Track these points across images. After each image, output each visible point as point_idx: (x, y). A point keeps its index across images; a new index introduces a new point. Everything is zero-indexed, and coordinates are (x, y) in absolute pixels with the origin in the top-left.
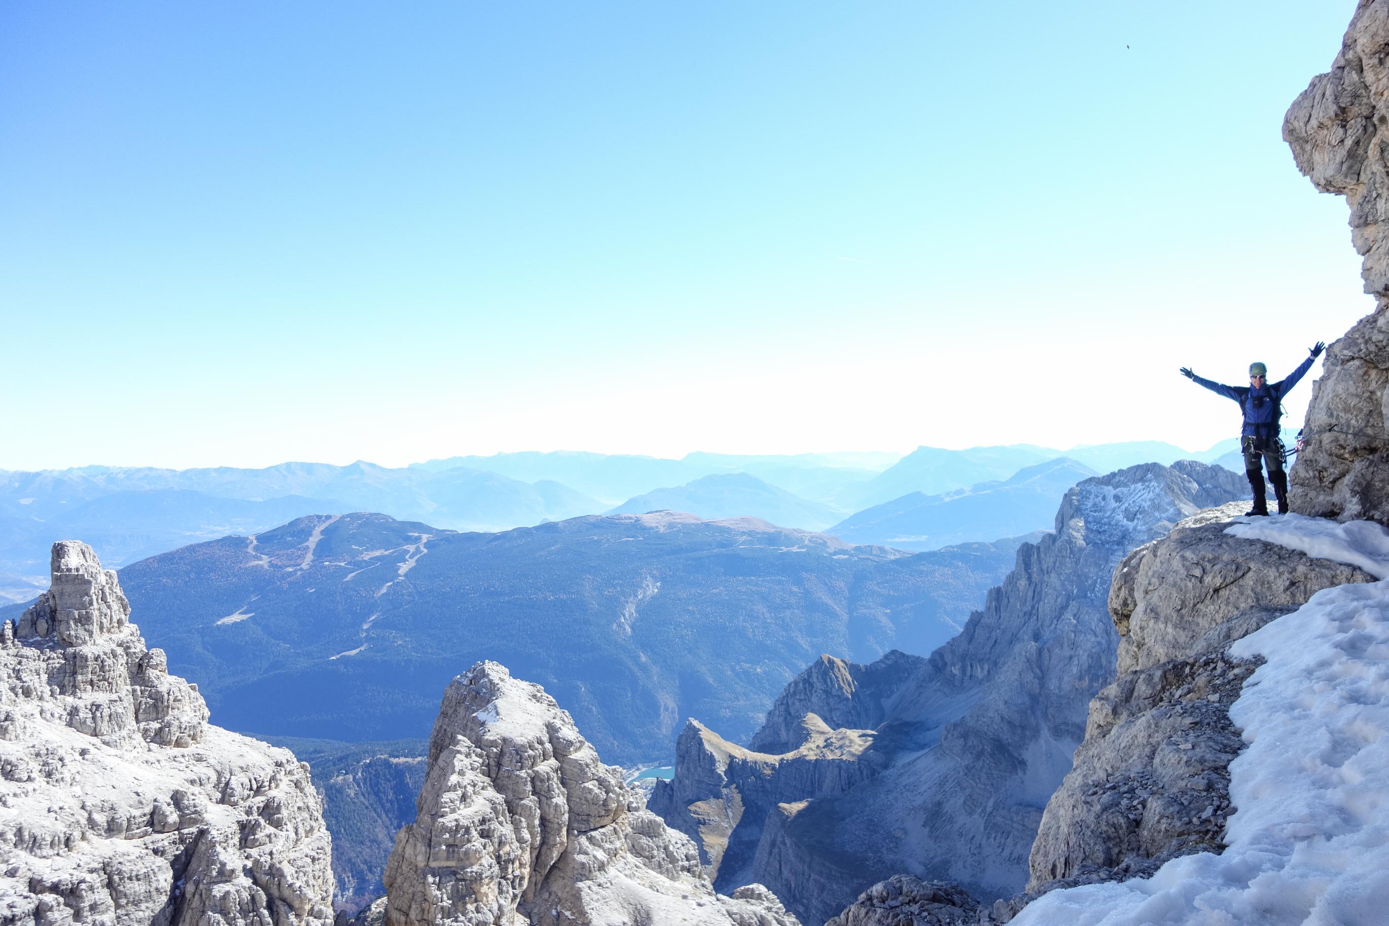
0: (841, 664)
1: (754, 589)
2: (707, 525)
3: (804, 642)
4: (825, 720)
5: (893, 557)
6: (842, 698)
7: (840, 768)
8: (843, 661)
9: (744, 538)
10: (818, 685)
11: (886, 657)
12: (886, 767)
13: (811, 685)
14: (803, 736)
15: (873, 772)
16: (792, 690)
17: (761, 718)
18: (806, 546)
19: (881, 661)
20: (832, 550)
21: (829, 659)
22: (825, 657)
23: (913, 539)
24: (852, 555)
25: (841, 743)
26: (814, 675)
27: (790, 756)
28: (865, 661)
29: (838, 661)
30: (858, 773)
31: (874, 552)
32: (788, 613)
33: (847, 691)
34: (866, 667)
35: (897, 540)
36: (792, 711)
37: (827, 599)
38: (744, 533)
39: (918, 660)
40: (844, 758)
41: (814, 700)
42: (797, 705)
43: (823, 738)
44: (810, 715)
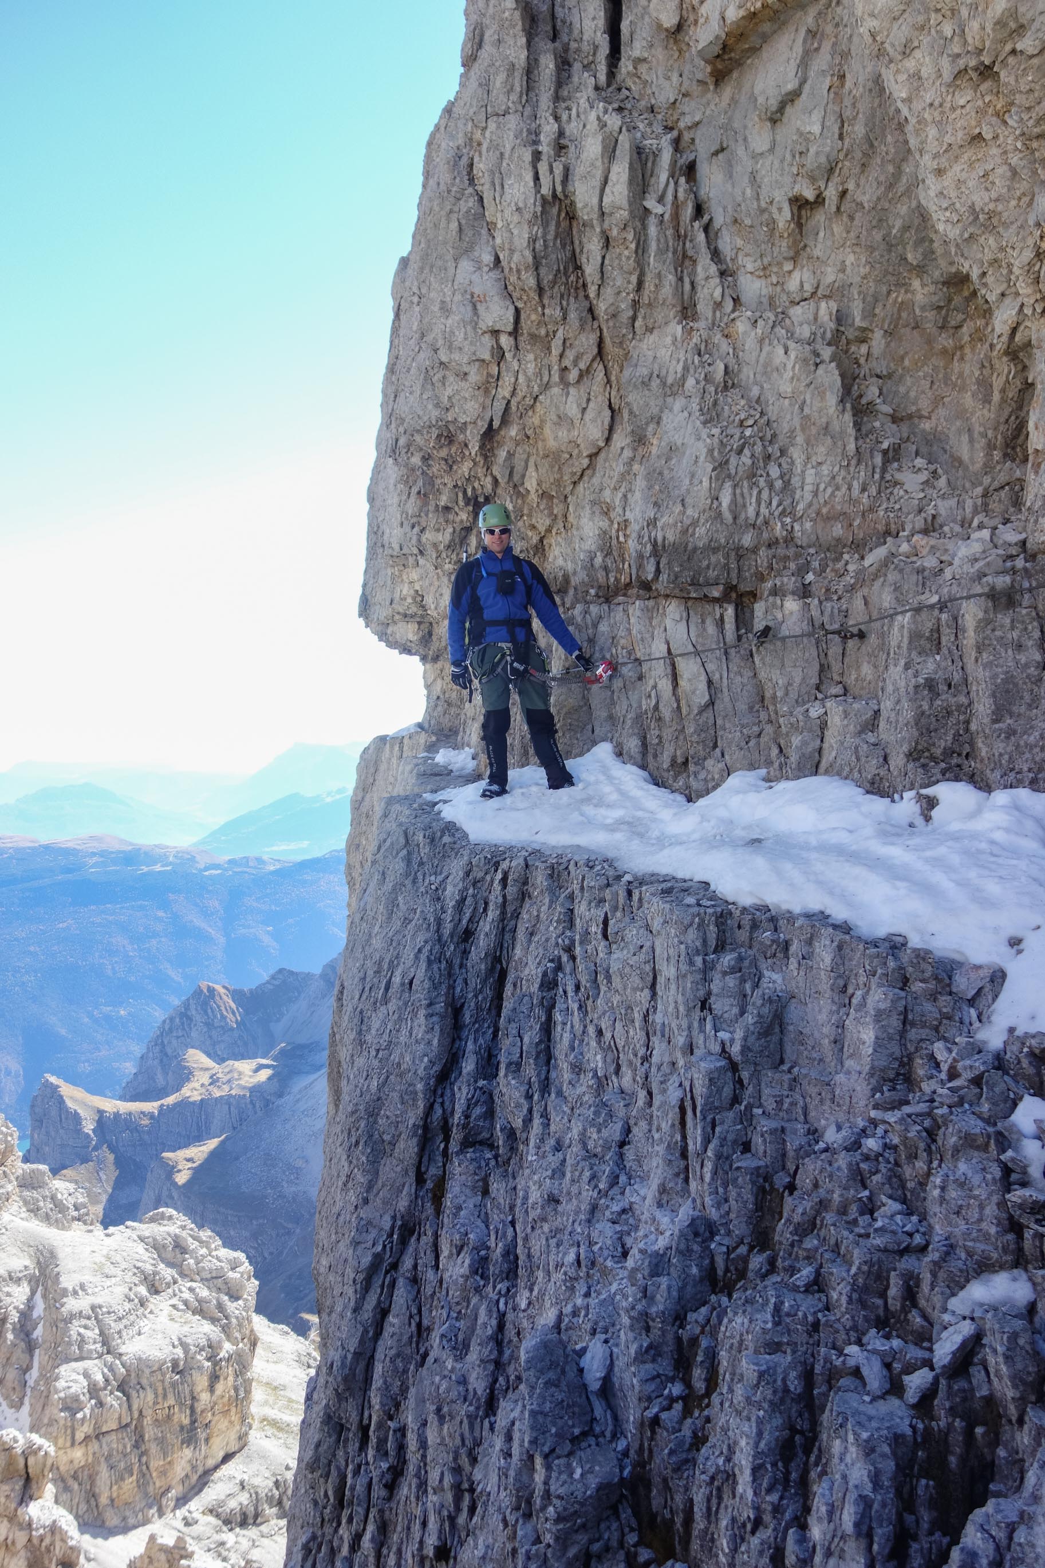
0: (222, 991)
1: (111, 918)
2: (47, 848)
3: (174, 974)
4: (209, 1055)
5: (272, 868)
6: (226, 1029)
7: (229, 1105)
8: (224, 987)
9: (95, 859)
10: (198, 1018)
11: (273, 977)
12: (280, 1095)
13: (190, 1019)
14: (185, 1075)
15: (267, 1103)
16: (167, 1027)
17: (130, 1068)
18: (171, 864)
19: (268, 982)
20: (202, 865)
21: (209, 987)
22: (204, 985)
23: (292, 846)
24: (226, 870)
25: (229, 1076)
26: (193, 1007)
27: (171, 1100)
28: (248, 985)
29: (218, 988)
30: (250, 1106)
31: (251, 864)
32: (154, 942)
33: (232, 1021)
34: (251, 991)
35: (275, 848)
36: (169, 1051)
37: (199, 922)
38: (94, 854)
39: (308, 976)
40: (233, 1092)
41: (194, 1034)
42: (174, 1042)
43: (207, 1075)
44: (191, 1051)
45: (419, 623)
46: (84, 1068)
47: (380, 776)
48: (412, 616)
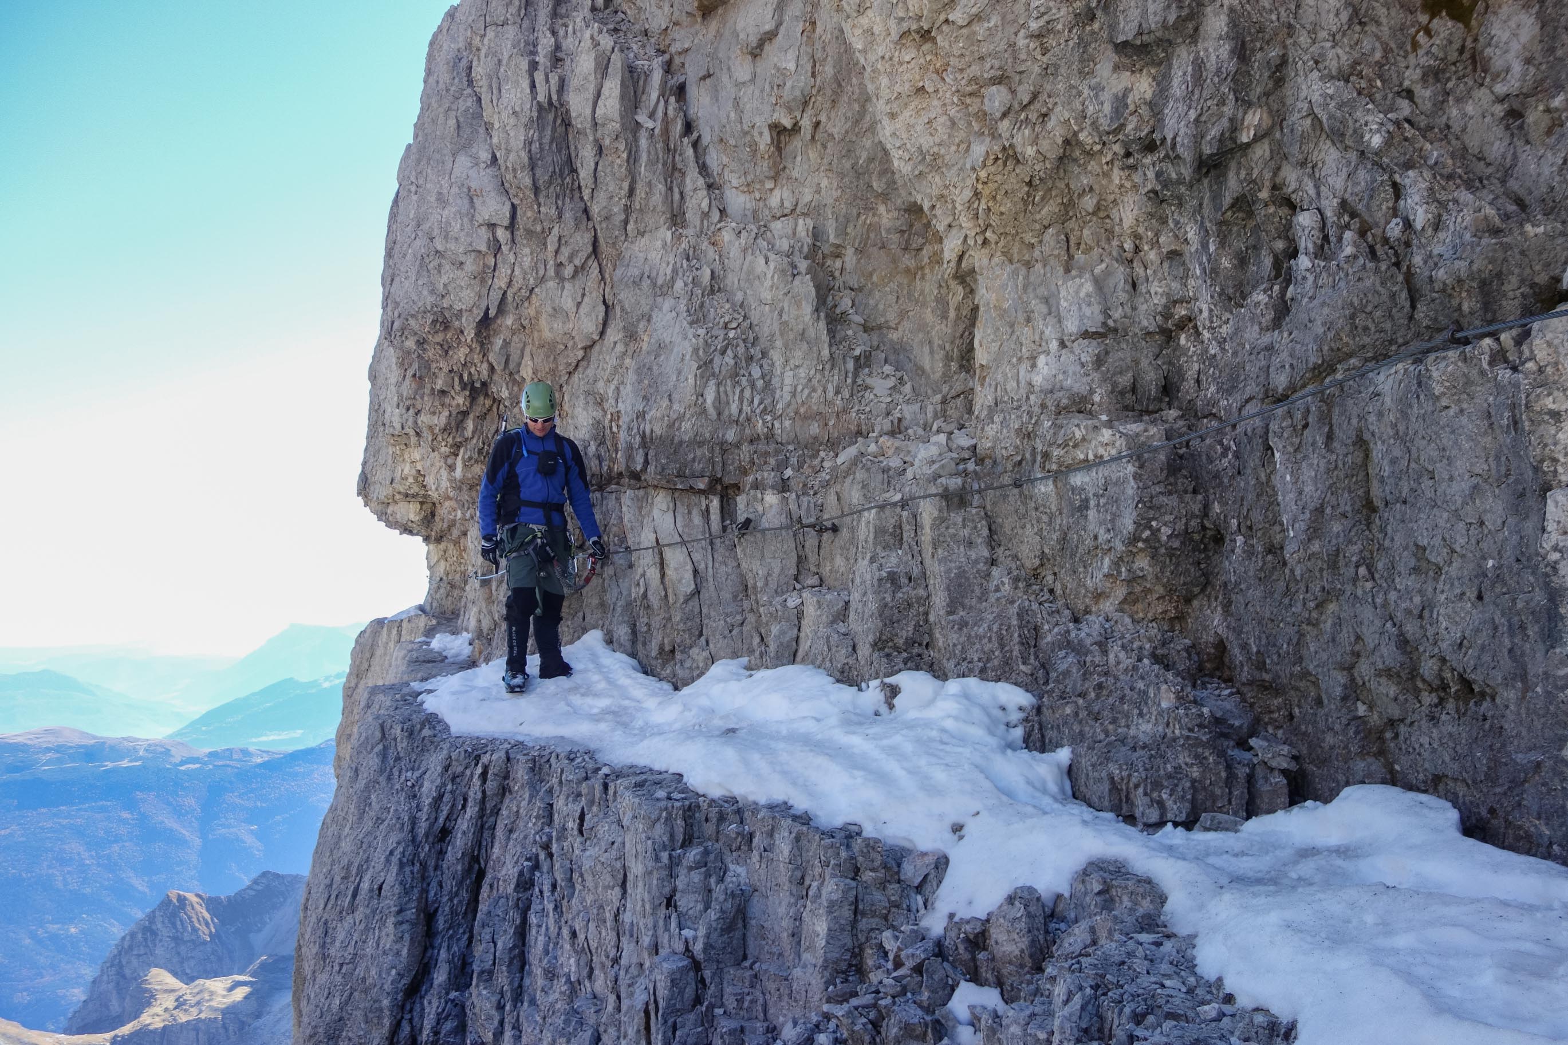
0: (194, 899)
1: (65, 822)
3: (140, 884)
4: (175, 974)
5: (259, 760)
6: (197, 943)
7: (197, 1030)
8: (198, 896)
9: (49, 755)
10: (165, 932)
11: (255, 882)
12: (258, 1016)
13: (154, 934)
14: (145, 999)
15: (242, 1025)
16: (126, 944)
17: (78, 994)
18: (141, 758)
19: (249, 888)
20: (177, 760)
21: (179, 896)
22: (173, 894)
23: (284, 736)
24: (205, 764)
25: (198, 998)
26: (159, 920)
27: (126, 1030)
28: (225, 891)
29: (192, 897)
30: (222, 1031)
31: (235, 756)
32: (116, 848)
33: (204, 933)
34: (229, 898)
35: (264, 739)
36: (127, 972)
37: (171, 823)
38: (48, 750)
39: (296, 879)
40: (203, 1016)
41: (158, 951)
42: (135, 962)
43: (172, 997)
44: (154, 971)
45: (421, 503)
46: (22, 998)
47: (376, 661)
48: (413, 496)
